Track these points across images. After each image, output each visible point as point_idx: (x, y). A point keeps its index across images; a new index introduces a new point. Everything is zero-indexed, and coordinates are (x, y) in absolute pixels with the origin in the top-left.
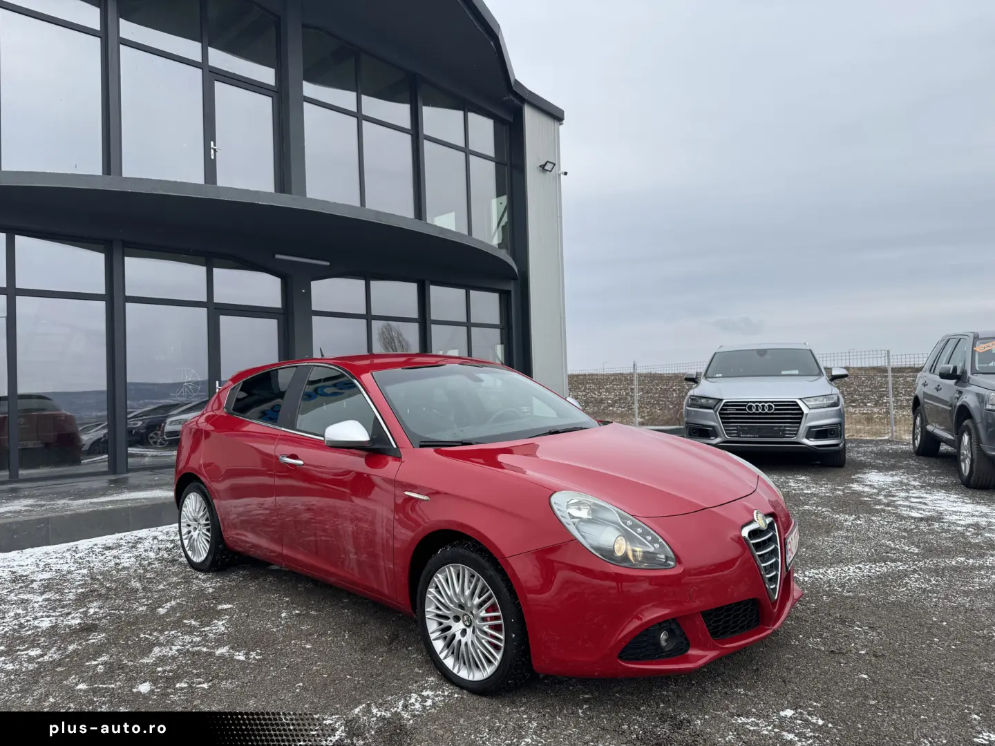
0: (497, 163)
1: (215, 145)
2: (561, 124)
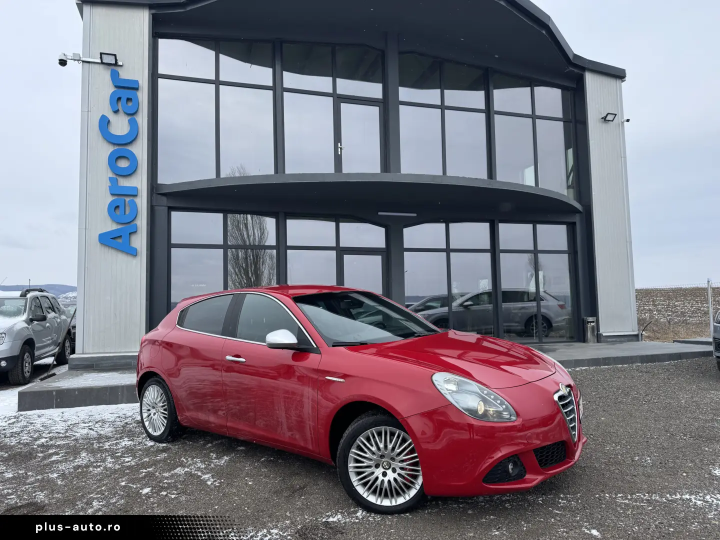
0: (564, 122)
1: (341, 145)
2: (623, 81)
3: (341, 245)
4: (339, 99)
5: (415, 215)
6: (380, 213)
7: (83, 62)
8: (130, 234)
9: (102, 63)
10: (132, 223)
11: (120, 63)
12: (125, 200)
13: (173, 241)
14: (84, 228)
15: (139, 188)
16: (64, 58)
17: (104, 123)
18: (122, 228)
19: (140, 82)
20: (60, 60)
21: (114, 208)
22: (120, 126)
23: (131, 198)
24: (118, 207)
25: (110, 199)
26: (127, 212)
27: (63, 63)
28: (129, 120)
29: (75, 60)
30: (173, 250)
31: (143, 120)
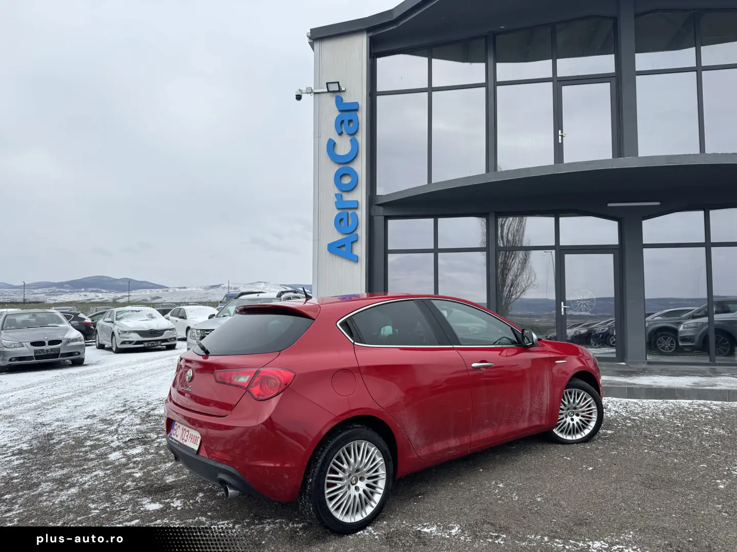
1: (562, 132)
3: (561, 244)
4: (559, 83)
5: (658, 203)
6: (609, 205)
7: (315, 93)
8: (352, 243)
9: (329, 91)
10: (354, 233)
11: (343, 89)
12: (348, 213)
13: (390, 247)
14: (317, 240)
15: (359, 200)
16: (299, 93)
17: (332, 145)
18: (345, 238)
19: (360, 103)
20: (296, 96)
21: (339, 221)
22: (344, 147)
23: (353, 211)
24: (341, 220)
25: (336, 212)
26: (350, 223)
27: (299, 97)
28: (350, 140)
29: (308, 93)
30: (389, 255)
31: (362, 138)
